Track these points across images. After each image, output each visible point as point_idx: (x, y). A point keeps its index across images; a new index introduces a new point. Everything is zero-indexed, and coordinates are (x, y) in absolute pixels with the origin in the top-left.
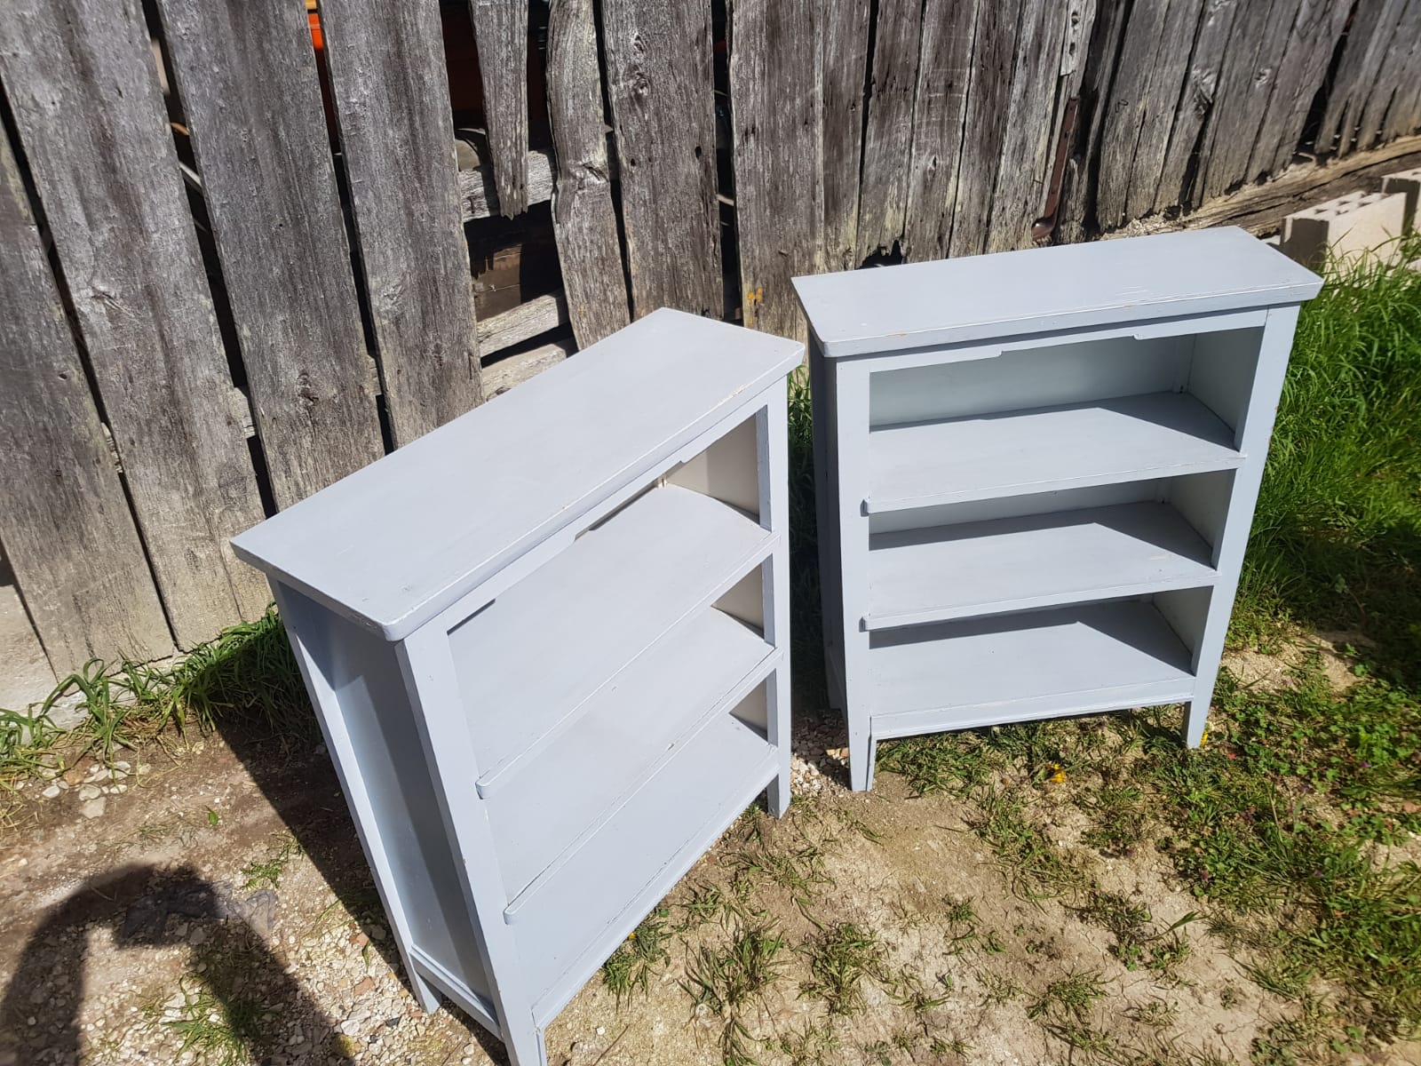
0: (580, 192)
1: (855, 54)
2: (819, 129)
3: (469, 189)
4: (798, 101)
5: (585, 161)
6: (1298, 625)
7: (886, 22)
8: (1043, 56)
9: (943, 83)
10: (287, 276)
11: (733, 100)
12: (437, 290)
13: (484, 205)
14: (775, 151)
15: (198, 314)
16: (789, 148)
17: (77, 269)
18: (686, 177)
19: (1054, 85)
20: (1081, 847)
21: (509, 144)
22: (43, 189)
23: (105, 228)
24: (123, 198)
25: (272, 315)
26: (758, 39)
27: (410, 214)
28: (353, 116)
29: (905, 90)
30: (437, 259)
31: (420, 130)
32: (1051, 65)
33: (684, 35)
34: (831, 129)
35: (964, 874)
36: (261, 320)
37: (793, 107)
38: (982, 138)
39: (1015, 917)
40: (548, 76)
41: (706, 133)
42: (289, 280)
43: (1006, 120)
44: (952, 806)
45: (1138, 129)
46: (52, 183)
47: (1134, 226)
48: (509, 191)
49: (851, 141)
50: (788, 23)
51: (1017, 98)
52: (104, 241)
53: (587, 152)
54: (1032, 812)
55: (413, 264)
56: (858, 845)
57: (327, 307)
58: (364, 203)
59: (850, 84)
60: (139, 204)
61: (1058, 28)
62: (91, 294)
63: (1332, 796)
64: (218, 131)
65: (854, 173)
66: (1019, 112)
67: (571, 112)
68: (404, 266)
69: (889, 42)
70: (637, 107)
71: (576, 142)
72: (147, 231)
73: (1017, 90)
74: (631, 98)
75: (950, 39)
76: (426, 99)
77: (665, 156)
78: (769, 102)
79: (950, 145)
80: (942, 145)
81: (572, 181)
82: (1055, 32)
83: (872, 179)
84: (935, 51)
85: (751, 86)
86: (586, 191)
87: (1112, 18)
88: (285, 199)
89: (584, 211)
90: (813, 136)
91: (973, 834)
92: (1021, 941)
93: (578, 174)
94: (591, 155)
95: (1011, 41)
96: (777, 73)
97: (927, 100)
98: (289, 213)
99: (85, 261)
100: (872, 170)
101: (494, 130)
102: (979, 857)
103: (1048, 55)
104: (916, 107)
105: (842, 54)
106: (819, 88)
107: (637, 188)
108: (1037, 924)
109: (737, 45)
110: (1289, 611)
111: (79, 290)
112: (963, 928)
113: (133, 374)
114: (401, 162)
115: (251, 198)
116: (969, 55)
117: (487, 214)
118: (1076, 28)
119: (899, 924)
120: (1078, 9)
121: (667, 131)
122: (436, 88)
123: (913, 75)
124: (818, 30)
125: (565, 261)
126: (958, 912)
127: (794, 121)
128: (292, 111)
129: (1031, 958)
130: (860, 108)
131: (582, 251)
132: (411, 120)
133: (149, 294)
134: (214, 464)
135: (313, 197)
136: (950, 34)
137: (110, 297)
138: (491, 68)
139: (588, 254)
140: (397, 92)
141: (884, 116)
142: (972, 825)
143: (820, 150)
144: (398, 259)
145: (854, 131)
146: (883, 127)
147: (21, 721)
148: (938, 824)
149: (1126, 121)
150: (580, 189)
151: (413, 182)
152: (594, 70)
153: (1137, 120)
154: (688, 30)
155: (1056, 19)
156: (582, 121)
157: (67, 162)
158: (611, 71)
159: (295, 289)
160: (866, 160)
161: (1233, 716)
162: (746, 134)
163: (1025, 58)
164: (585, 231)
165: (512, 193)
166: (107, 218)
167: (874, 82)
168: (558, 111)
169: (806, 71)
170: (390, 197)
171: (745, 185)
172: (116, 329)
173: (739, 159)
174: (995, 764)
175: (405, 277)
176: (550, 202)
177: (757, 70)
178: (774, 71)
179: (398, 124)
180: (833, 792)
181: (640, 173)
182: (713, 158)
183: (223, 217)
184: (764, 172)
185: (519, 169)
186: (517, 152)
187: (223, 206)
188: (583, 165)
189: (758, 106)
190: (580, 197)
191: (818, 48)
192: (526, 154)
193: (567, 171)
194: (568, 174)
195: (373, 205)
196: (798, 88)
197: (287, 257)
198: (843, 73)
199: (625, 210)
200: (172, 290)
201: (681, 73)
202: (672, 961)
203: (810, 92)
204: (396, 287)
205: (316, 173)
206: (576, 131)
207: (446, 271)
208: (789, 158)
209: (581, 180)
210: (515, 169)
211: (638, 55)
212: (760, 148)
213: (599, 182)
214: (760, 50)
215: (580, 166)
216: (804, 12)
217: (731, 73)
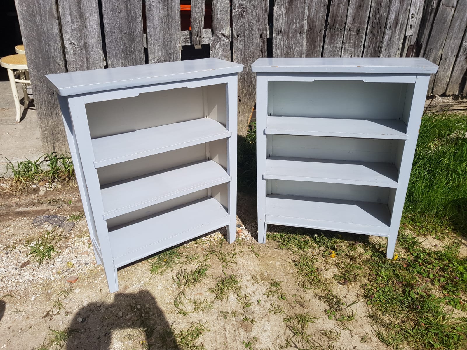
0: (220, 42)
1: (322, 14)
2: (305, 35)
4: (298, 25)
5: (222, 32)
6: (455, 233)
7: (334, 5)
8: (398, 27)
9: (356, 29)
11: (274, 20)
13: (189, 41)
14: (288, 40)
15: (98, 55)
16: (293, 40)
17: (66, 34)
18: (256, 44)
19: (402, 38)
20: (331, 278)
21: (197, 22)
22: (61, 9)
23: (76, 24)
24: (81, 16)
26: (285, 2)
27: (164, 38)
28: (150, 5)
29: (341, 30)
30: (171, 54)
31: (170, 13)
32: (401, 31)
34: (311, 38)
35: (283, 274)
36: (115, 60)
37: (296, 27)
38: (372, 52)
39: (295, 292)
40: (213, 3)
41: (264, 30)
42: (125, 50)
43: (381, 47)
44: (290, 255)
45: (439, 61)
46: (63, 8)
47: (438, 99)
49: (319, 44)
51: (387, 40)
52: (75, 28)
53: (223, 30)
54: (318, 264)
55: (163, 54)
56: (251, 256)
57: (136, 61)
58: (150, 32)
59: (319, 23)
60: (86, 19)
61: (405, 18)
62: (69, 42)
63: (441, 288)
66: (387, 46)
67: (219, 16)
68: (160, 54)
69: (335, 12)
70: (241, 18)
71: (220, 26)
72: (87, 27)
73: (386, 37)
74: (239, 14)
75: (359, 15)
76: (173, 4)
77: (249, 36)
78: (287, 23)
79: (358, 52)
80: (354, 51)
81: (217, 38)
82: (403, 19)
84: (353, 17)
85: (281, 17)
86: (221, 42)
87: (428, 18)
88: (127, 26)
89: (220, 48)
90: (303, 38)
91: (293, 264)
92: (293, 299)
93: (219, 36)
94: (224, 31)
95: (384, 19)
96: (291, 15)
97: (349, 34)
98: (128, 30)
99: (69, 32)
101: (193, 16)
102: (292, 271)
103: (400, 27)
104: (345, 36)
105: (317, 13)
106: (306, 22)
107: (239, 44)
108: (302, 296)
109: (277, 3)
110: (452, 227)
111: (66, 40)
112: (274, 289)
113: (78, 68)
114: (163, 22)
115: (117, 23)
116: (367, 21)
117: (190, 44)
118: (413, 19)
119: (252, 281)
120: (414, 13)
121: (251, 28)
123: (344, 24)
124: (307, 2)
126: (275, 284)
127: (296, 31)
129: (293, 305)
130: (323, 33)
132: (168, 9)
133: (85, 46)
135: (136, 27)
136: (359, 13)
137: (74, 44)
141: (332, 36)
142: (294, 261)
143: (305, 43)
144: (159, 51)
145: (320, 40)
146: (332, 41)
147: (32, 164)
148: (282, 258)
149: (434, 56)
150: (219, 41)
151: (166, 29)
152: (228, 4)
153: (438, 57)
155: (404, 15)
156: (222, 19)
157: (68, 3)
158: (233, 5)
159: (127, 54)
160: (324, 51)
161: (412, 254)
162: (278, 33)
163: (390, 26)
164: (220, 55)
165: (197, 38)
166: (77, 21)
167: (329, 25)
168: (215, 15)
169: (302, 15)
170: (159, 32)
171: (276, 49)
172: (75, 54)
173: (275, 41)
174: (312, 247)
175: (160, 58)
176: (210, 44)
177: (284, 12)
178: (290, 13)
179: (164, 10)
180: (252, 241)
181: (240, 39)
182: (266, 39)
183: (108, 27)
184: (284, 47)
185: (200, 31)
186: (200, 25)
187: (108, 23)
188: (222, 34)
189: (283, 24)
190: (219, 44)
191: (307, 8)
192: (203, 26)
193: (216, 35)
194: (216, 36)
195: (153, 33)
196: (298, 20)
197: (126, 43)
198: (317, 19)
199: (234, 50)
200: (92, 46)
201: (257, 9)
202: (174, 270)
203: (303, 22)
204: (157, 60)
205: (137, 20)
206: (220, 22)
207: (173, 58)
208: (293, 44)
209: (220, 38)
210: (198, 31)
211: (243, 1)
212: (283, 38)
213: (226, 40)
214: (285, 6)
215: (220, 34)
217: (274, 12)
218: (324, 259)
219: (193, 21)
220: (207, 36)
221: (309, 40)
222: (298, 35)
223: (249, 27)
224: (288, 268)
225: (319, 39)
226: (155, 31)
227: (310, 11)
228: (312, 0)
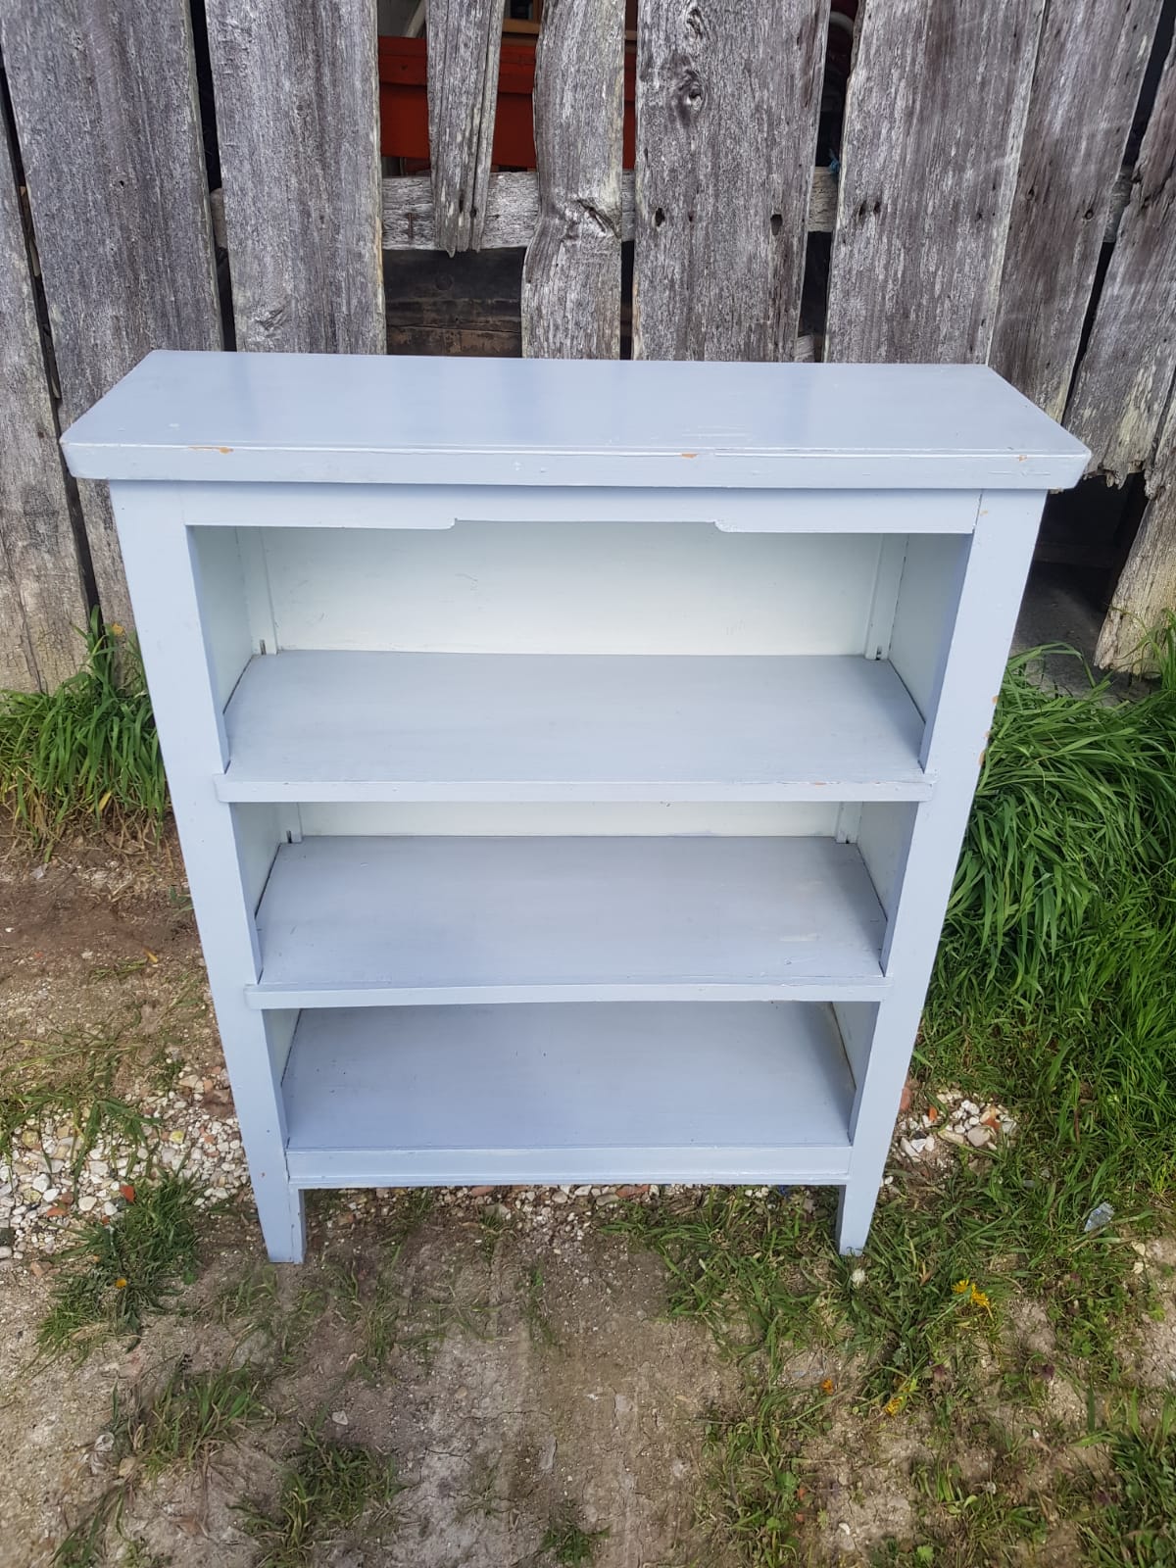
0: (569, 243)
1: (1106, 121)
2: (1000, 231)
3: (408, 202)
4: (969, 174)
5: (581, 195)
10: (125, 256)
11: (846, 145)
12: (334, 334)
13: (427, 232)
14: (912, 251)
16: (940, 252)
18: (750, 260)
21: (459, 138)
25: (99, 303)
26: (909, 51)
27: (305, 213)
28: (230, 46)
30: (339, 289)
31: (330, 89)
33: (777, 20)
34: (1039, 243)
36: (81, 305)
37: (958, 183)
40: (538, 48)
41: (794, 193)
42: (128, 262)
48: (451, 212)
49: (1075, 273)
50: (971, 32)
53: (588, 182)
54: (826, 1449)
55: (302, 287)
56: (511, 1338)
57: (178, 316)
58: (235, 178)
59: (1088, 169)
64: (36, 23)
65: (1071, 329)
67: (567, 111)
68: (289, 287)
70: (678, 125)
71: (572, 161)
74: (670, 108)
76: (341, 43)
77: (716, 218)
78: (915, 164)
81: (557, 221)
83: (1106, 351)
86: (579, 243)
88: (130, 147)
89: (573, 273)
90: (988, 241)
91: (699, 1426)
93: (568, 213)
94: (595, 188)
96: (937, 119)
98: (134, 168)
100: (1109, 336)
101: (437, 111)
102: (678, 1470)
105: (1080, 117)
106: (1012, 159)
109: (868, 52)
114: (298, 131)
115: (79, 133)
117: (431, 246)
119: (465, 1497)
121: (728, 176)
122: (356, 28)
124: (1027, 54)
125: (530, 343)
127: (956, 206)
128: (147, 20)
130: (1104, 219)
131: (560, 335)
132: (318, 70)
134: (19, 483)
135: (169, 154)
138: (441, 13)
139: (568, 342)
140: (300, 25)
142: (710, 1410)
143: (998, 269)
144: (281, 273)
145: (1085, 257)
146: (1146, 264)
148: (658, 1377)
150: (570, 237)
151: (311, 166)
152: (615, 51)
154: (785, 15)
156: (585, 129)
158: (641, 58)
159: (137, 279)
160: (1099, 313)
162: (863, 211)
164: (569, 305)
165: (456, 216)
167: (1138, 180)
168: (546, 105)
169: (995, 125)
170: (278, 180)
171: (847, 294)
173: (843, 249)
175: (289, 302)
176: (525, 249)
177: (900, 104)
178: (932, 112)
179: (298, 74)
181: (670, 234)
182: (800, 240)
183: (35, 147)
184: (886, 281)
185: (471, 182)
186: (470, 154)
187: (34, 131)
188: (580, 201)
189: (893, 168)
190: (567, 251)
191: (1024, 89)
192: (486, 162)
193: (553, 207)
194: (553, 210)
195: (250, 184)
196: (972, 151)
197: (127, 229)
198: (1077, 150)
199: (635, 287)
201: (764, 85)
202: (138, 1350)
203: (995, 163)
204: (274, 313)
205: (174, 120)
206: (573, 145)
207: (349, 309)
208: (937, 269)
209: (573, 224)
210: (464, 182)
211: (691, 40)
212: (885, 240)
213: (602, 234)
214: (911, 71)
215: (573, 202)
216: (1006, 17)
217: (848, 101)
219: (439, 134)
220: (513, 209)
221: (1025, 254)
222: (965, 227)
223: (716, 176)
224: (667, 1447)
225: (1078, 249)
226: (256, 174)
227: (1046, 104)
228: (1063, 45)
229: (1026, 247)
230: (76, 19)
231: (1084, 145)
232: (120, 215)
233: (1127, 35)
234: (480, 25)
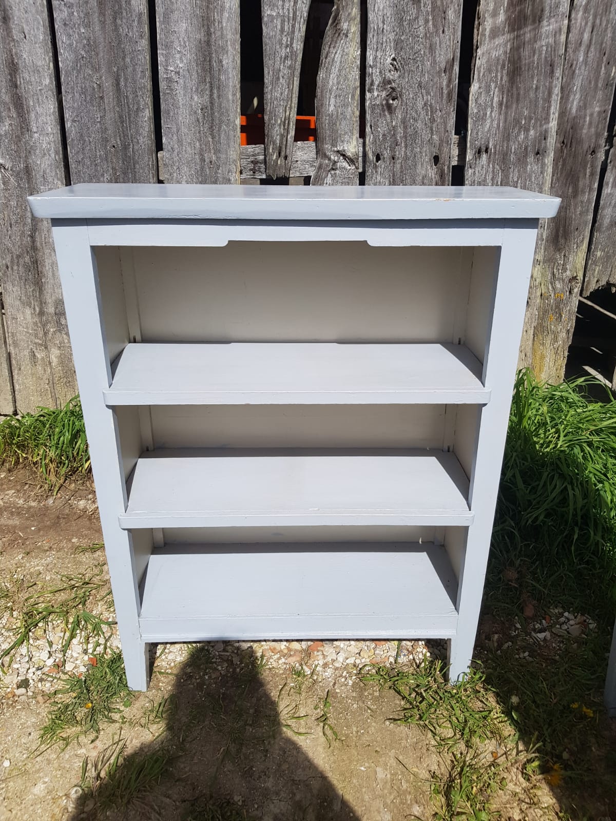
0: (333, 172)
1: (599, 107)
2: (549, 159)
3: (253, 155)
4: (532, 132)
5: (340, 148)
11: (470, 121)
13: (263, 170)
14: (505, 171)
16: (519, 171)
18: (423, 178)
21: (279, 122)
24: (19, 104)
26: (499, 74)
27: (203, 160)
28: (169, 80)
31: (217, 100)
33: (434, 62)
34: (568, 168)
37: (527, 137)
40: (318, 78)
41: (445, 145)
44: (428, 750)
48: (275, 157)
49: (588, 182)
50: (529, 64)
53: (342, 142)
58: (169, 143)
59: (591, 130)
60: (28, 112)
64: (79, 72)
65: (588, 211)
67: (332, 108)
70: (386, 113)
71: (334, 132)
72: (31, 131)
74: (382, 105)
76: (223, 77)
77: (406, 158)
78: (505, 128)
81: (327, 161)
83: (606, 222)
85: (488, 113)
86: (338, 172)
88: (119, 129)
90: (543, 165)
91: (428, 786)
93: (332, 157)
94: (345, 145)
96: (514, 106)
98: (120, 139)
100: (607, 213)
101: (268, 109)
105: (585, 105)
106: (553, 125)
107: (379, 178)
109: (479, 75)
113: (12, 223)
114: (201, 121)
115: (95, 122)
117: (264, 176)
121: (411, 138)
124: (557, 75)
127: (526, 148)
128: (130, 69)
130: (601, 156)
132: (211, 91)
133: (27, 172)
134: (53, 298)
135: (137, 132)
137: (5, 168)
138: (271, 62)
140: (204, 69)
143: (548, 178)
145: (592, 174)
148: (401, 758)
150: (333, 169)
151: (207, 137)
152: (355, 79)
154: (438, 59)
156: (340, 117)
158: (368, 81)
160: (602, 202)
162: (479, 152)
165: (277, 159)
166: (9, 117)
168: (322, 105)
169: (543, 108)
170: (189, 144)
172: (6, 190)
173: (470, 171)
174: (495, 734)
176: (310, 176)
177: (496, 99)
178: (512, 103)
179: (201, 93)
180: (335, 684)
181: (383, 166)
182: (448, 167)
183: (73, 129)
185: (285, 143)
186: (285, 129)
187: (74, 121)
188: (338, 151)
189: (493, 131)
190: (332, 176)
191: (557, 90)
192: (292, 133)
193: (325, 154)
194: (325, 156)
195: (176, 146)
196: (533, 121)
197: (116, 169)
198: (585, 121)
200: (41, 173)
201: (428, 93)
202: (97, 742)
203: (545, 127)
205: (140, 115)
206: (335, 124)
208: (518, 180)
209: (335, 162)
210: (281, 142)
211: (392, 73)
212: (491, 166)
213: (349, 168)
214: (501, 83)
215: (334, 151)
216: (546, 57)
217: (470, 99)
218: (525, 784)
219: (269, 120)
220: (305, 157)
221: (561, 173)
222: (531, 159)
223: (406, 137)
224: (409, 797)
225: (588, 170)
226: (180, 142)
227: (568, 99)
228: (574, 72)
229: (562, 169)
230: (96, 69)
231: (588, 119)
232: (112, 162)
233: (605, 66)
234: (290, 67)
